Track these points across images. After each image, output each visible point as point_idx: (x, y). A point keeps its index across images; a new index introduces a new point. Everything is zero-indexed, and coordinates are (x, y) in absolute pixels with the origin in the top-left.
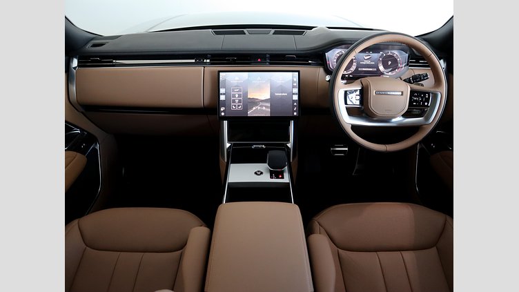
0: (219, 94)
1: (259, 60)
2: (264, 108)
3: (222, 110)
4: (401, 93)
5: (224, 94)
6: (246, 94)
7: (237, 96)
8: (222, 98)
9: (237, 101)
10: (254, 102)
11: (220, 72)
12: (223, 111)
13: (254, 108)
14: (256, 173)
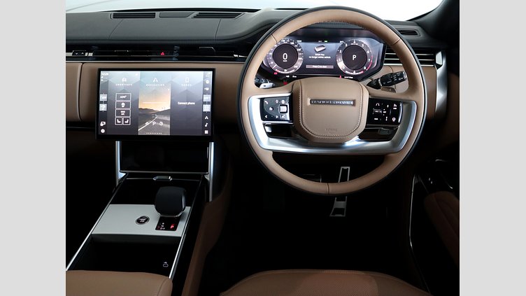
0: (98, 102)
1: (163, 54)
2: (161, 124)
3: (102, 125)
4: (352, 103)
5: (105, 102)
6: (136, 102)
7: (123, 105)
8: (103, 107)
9: (123, 113)
10: (148, 114)
11: (100, 70)
12: (104, 127)
13: (147, 124)
14: (138, 221)
